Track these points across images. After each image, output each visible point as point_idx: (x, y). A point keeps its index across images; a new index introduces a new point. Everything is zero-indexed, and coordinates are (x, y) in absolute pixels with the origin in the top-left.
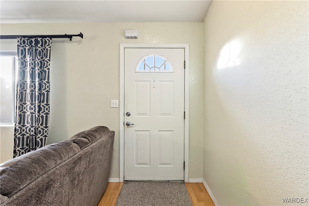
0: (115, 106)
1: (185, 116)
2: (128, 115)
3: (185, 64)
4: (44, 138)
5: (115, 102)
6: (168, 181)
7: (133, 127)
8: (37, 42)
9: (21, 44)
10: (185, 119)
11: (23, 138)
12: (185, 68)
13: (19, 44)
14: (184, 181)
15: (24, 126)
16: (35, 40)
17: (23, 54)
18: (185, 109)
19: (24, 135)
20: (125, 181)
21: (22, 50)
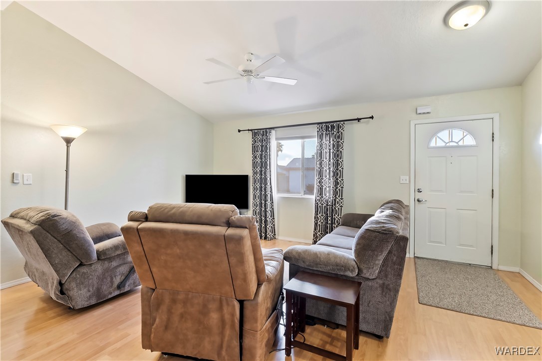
0: (404, 182)
1: (493, 194)
2: (419, 191)
3: (493, 137)
4: (340, 208)
5: (404, 178)
6: (470, 264)
7: (425, 203)
8: (333, 127)
9: (320, 130)
10: (493, 197)
11: (322, 206)
12: (493, 140)
13: (318, 130)
14: (491, 267)
15: (322, 197)
16: (331, 126)
17: (321, 137)
18: (494, 186)
19: (322, 204)
20: (415, 257)
21: (320, 135)
